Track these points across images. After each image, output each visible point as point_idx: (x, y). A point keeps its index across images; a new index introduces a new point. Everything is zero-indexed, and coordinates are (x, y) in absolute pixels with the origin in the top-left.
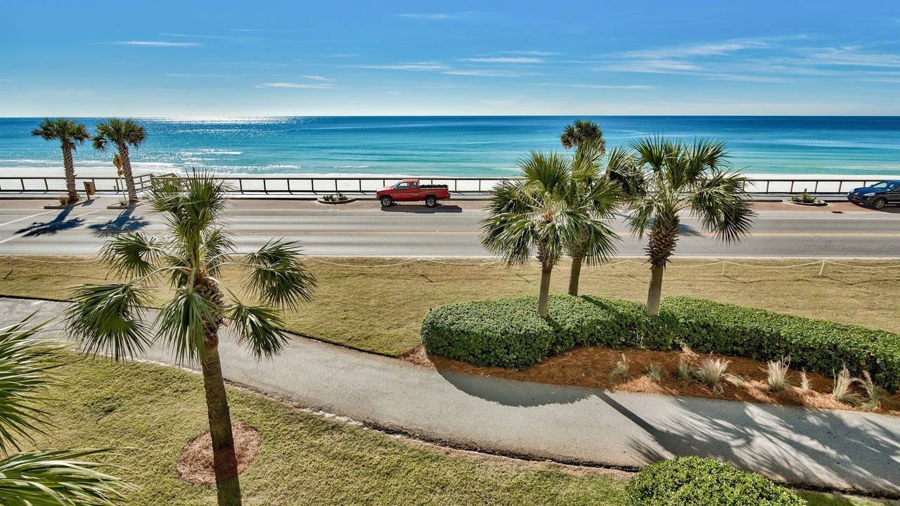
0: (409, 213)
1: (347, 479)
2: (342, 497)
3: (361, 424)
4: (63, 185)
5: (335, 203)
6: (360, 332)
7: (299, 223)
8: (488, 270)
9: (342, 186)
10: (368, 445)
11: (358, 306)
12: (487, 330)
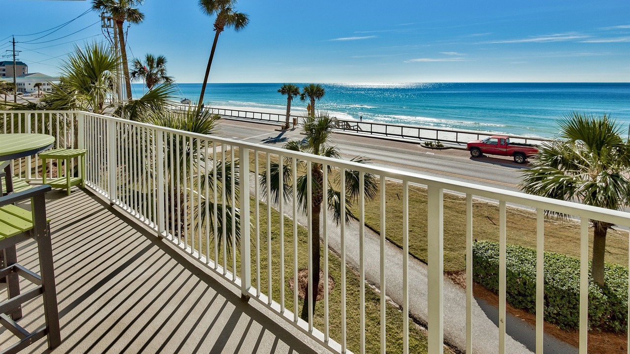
0: (495, 165)
1: (376, 337)
2: (370, 347)
3: (398, 306)
4: (283, 119)
5: (433, 148)
6: (419, 244)
7: (401, 158)
8: (562, 230)
9: (442, 136)
10: (398, 323)
11: (423, 226)
12: (524, 273)
